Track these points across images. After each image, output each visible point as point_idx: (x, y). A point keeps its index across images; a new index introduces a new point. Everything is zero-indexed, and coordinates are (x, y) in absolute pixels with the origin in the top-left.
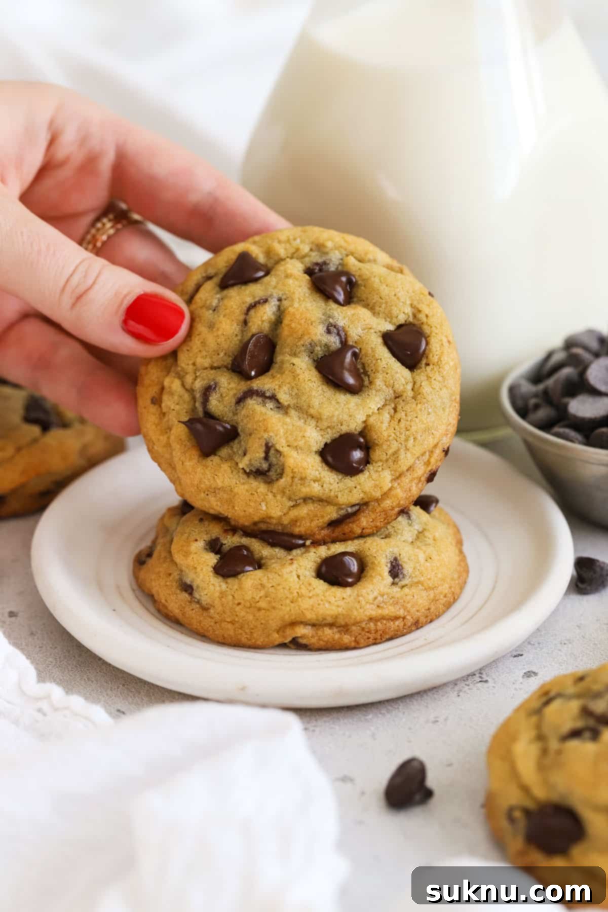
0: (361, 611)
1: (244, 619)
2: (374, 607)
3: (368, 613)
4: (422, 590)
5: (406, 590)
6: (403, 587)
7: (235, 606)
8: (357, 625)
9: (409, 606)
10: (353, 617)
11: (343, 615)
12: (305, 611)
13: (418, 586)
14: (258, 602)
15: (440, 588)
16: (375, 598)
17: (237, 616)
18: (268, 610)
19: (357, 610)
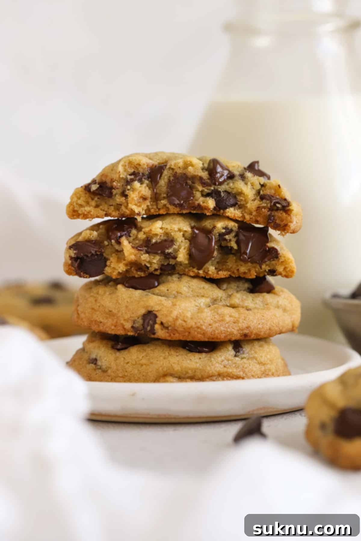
0: (213, 367)
1: (131, 373)
2: (222, 367)
3: (218, 370)
4: (256, 363)
5: (245, 360)
6: (242, 358)
7: (125, 365)
8: (210, 378)
9: (247, 370)
10: (207, 371)
11: (200, 370)
12: (173, 365)
13: (253, 360)
14: (141, 360)
15: (269, 366)
16: (223, 361)
17: (126, 371)
18: (148, 365)
19: (209, 366)
